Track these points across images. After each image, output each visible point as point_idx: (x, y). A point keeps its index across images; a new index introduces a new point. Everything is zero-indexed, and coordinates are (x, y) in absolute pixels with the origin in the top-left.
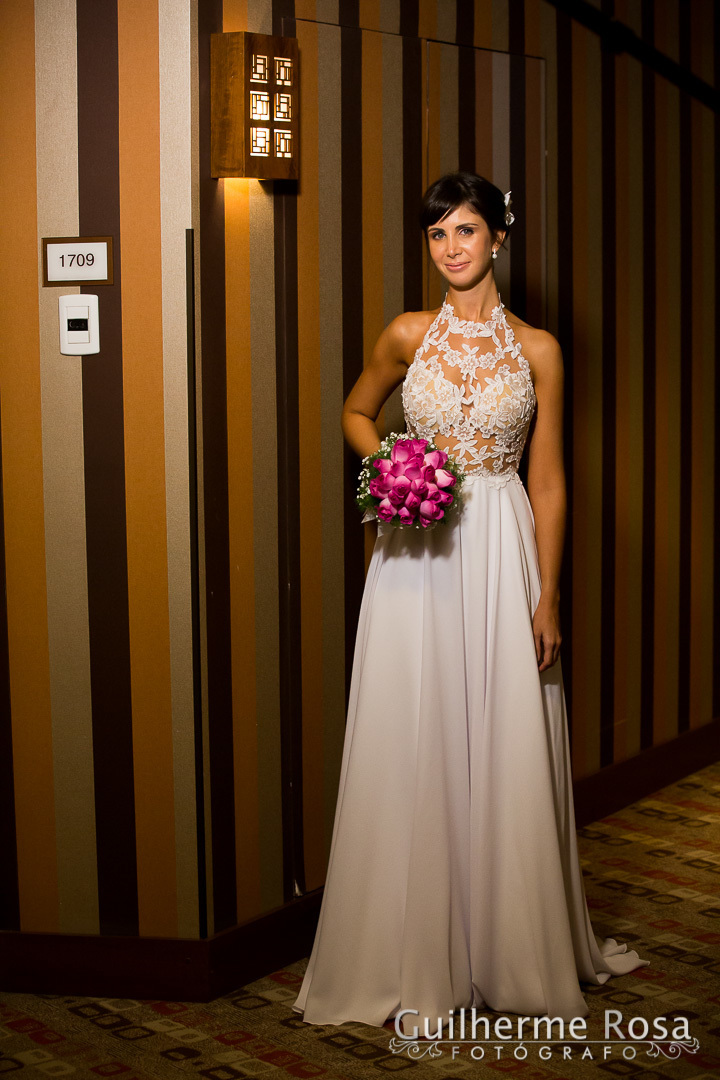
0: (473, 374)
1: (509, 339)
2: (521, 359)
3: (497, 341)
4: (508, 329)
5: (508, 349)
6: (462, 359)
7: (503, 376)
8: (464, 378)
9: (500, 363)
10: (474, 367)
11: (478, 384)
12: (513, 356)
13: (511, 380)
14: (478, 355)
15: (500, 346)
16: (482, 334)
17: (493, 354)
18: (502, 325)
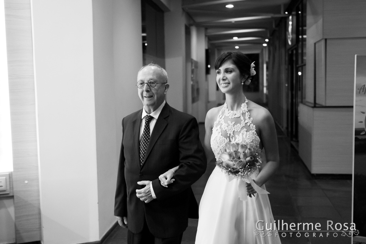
0: (232, 134)
1: (247, 117)
2: (252, 125)
3: (242, 118)
4: (247, 112)
5: (246, 121)
6: (228, 127)
7: (243, 134)
8: (228, 135)
9: (242, 128)
10: (232, 131)
11: (234, 137)
12: (248, 124)
13: (246, 136)
14: (234, 125)
15: (244, 120)
16: (236, 116)
17: (240, 125)
18: (245, 110)
